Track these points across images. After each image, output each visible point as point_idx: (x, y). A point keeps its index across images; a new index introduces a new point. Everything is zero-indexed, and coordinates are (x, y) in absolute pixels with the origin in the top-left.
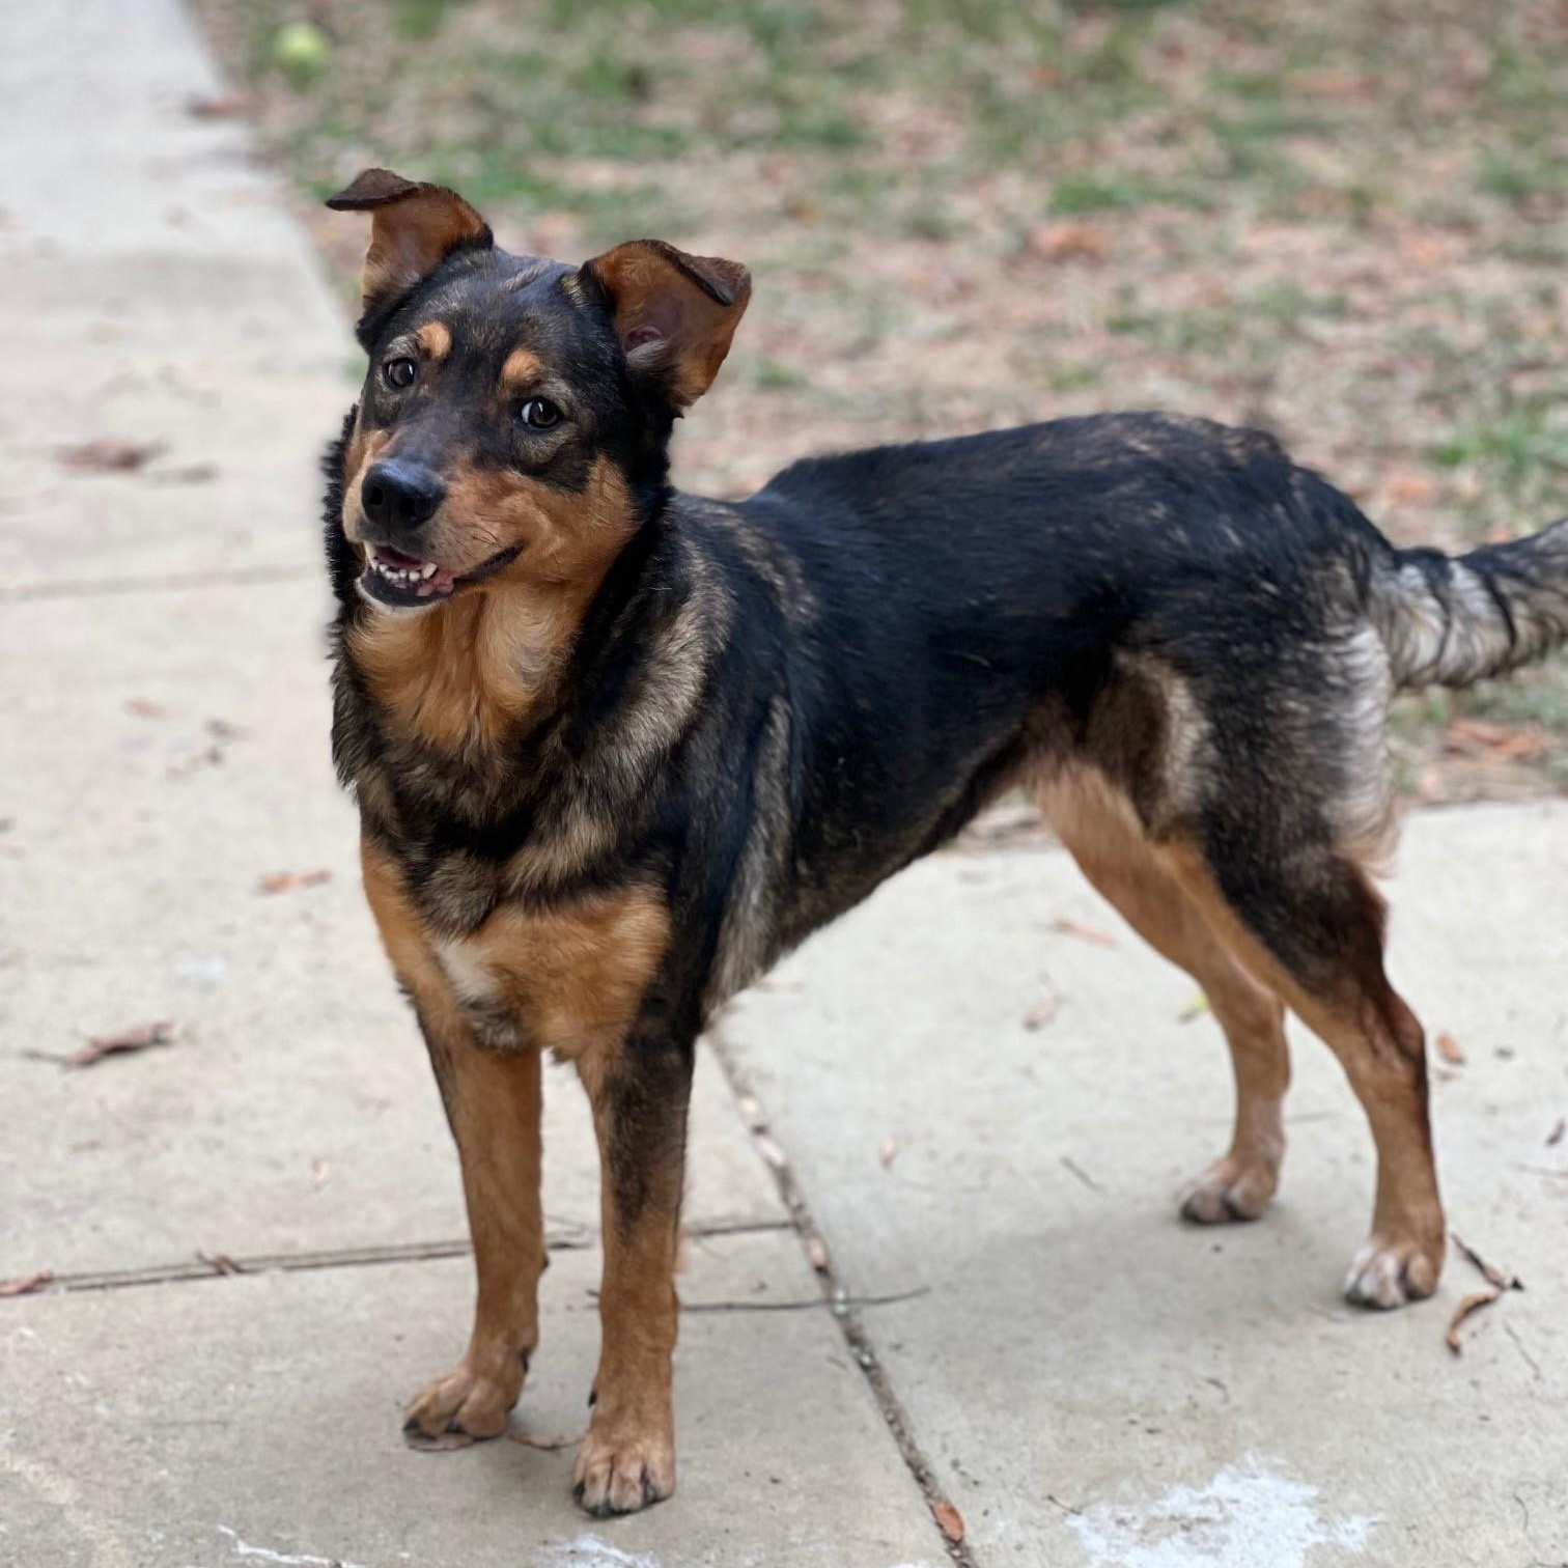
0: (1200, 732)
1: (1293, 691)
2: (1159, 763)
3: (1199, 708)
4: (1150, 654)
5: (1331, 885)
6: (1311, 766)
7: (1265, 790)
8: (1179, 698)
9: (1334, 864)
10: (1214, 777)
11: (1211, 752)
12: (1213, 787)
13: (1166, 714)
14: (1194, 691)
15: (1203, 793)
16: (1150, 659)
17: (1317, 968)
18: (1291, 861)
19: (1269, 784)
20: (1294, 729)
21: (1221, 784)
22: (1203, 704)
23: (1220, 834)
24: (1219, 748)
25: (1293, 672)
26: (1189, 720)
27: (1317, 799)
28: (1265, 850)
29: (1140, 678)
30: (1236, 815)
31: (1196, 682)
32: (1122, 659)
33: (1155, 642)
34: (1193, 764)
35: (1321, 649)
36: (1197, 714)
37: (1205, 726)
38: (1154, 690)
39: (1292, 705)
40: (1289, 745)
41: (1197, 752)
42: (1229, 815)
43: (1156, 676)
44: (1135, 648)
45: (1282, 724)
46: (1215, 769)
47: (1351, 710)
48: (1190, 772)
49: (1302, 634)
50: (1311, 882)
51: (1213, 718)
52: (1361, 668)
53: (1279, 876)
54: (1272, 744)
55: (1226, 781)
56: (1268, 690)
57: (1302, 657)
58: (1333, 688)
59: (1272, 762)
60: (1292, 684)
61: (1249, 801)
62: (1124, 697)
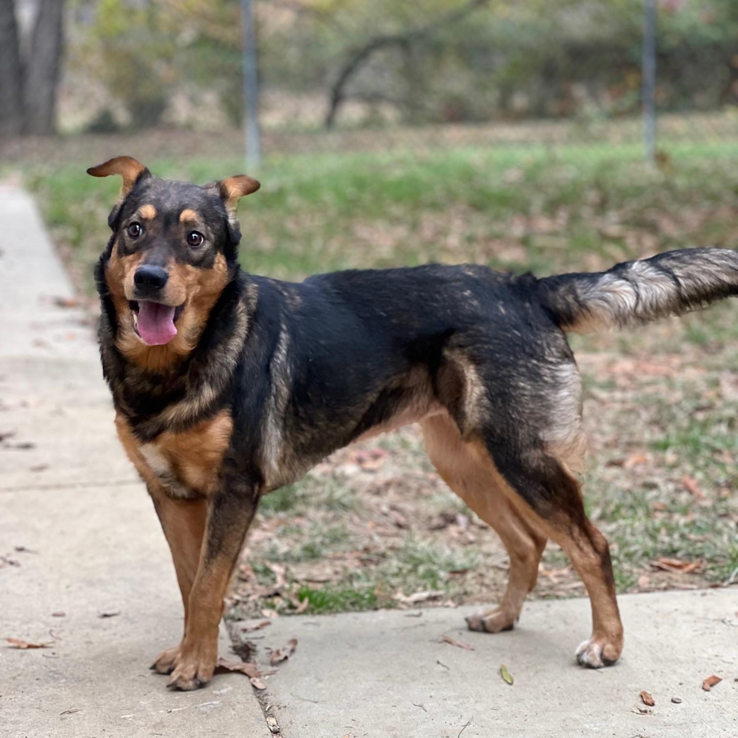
0: (481, 392)
1: (522, 378)
2: (462, 403)
3: (481, 380)
4: (458, 352)
5: (544, 468)
6: (532, 413)
7: (511, 421)
8: (471, 374)
9: (546, 459)
10: (487, 412)
11: (485, 401)
12: (487, 417)
13: (465, 381)
14: (478, 371)
15: (482, 419)
16: (458, 354)
17: (542, 504)
18: (524, 455)
19: (512, 419)
20: (524, 395)
21: (491, 416)
22: (482, 378)
23: (492, 439)
24: (489, 399)
25: (523, 370)
26: (476, 385)
27: (537, 429)
28: (513, 449)
29: (453, 362)
30: (499, 431)
31: (479, 367)
32: (446, 353)
33: (461, 346)
34: (477, 405)
35: (541, 365)
36: (479, 383)
37: (483, 388)
38: (460, 369)
39: (522, 384)
40: (521, 402)
41: (479, 400)
42: (495, 431)
43: (461, 363)
44: (452, 349)
45: (518, 392)
46: (488, 409)
47: (556, 394)
48: (477, 409)
49: (532, 356)
50: (534, 465)
51: (486, 386)
52: (563, 378)
53: (520, 461)
54: (513, 401)
55: (492, 414)
56: (511, 376)
57: (530, 365)
58: (545, 382)
59: (514, 409)
60: (523, 375)
61: (505, 426)
62: (447, 371)
